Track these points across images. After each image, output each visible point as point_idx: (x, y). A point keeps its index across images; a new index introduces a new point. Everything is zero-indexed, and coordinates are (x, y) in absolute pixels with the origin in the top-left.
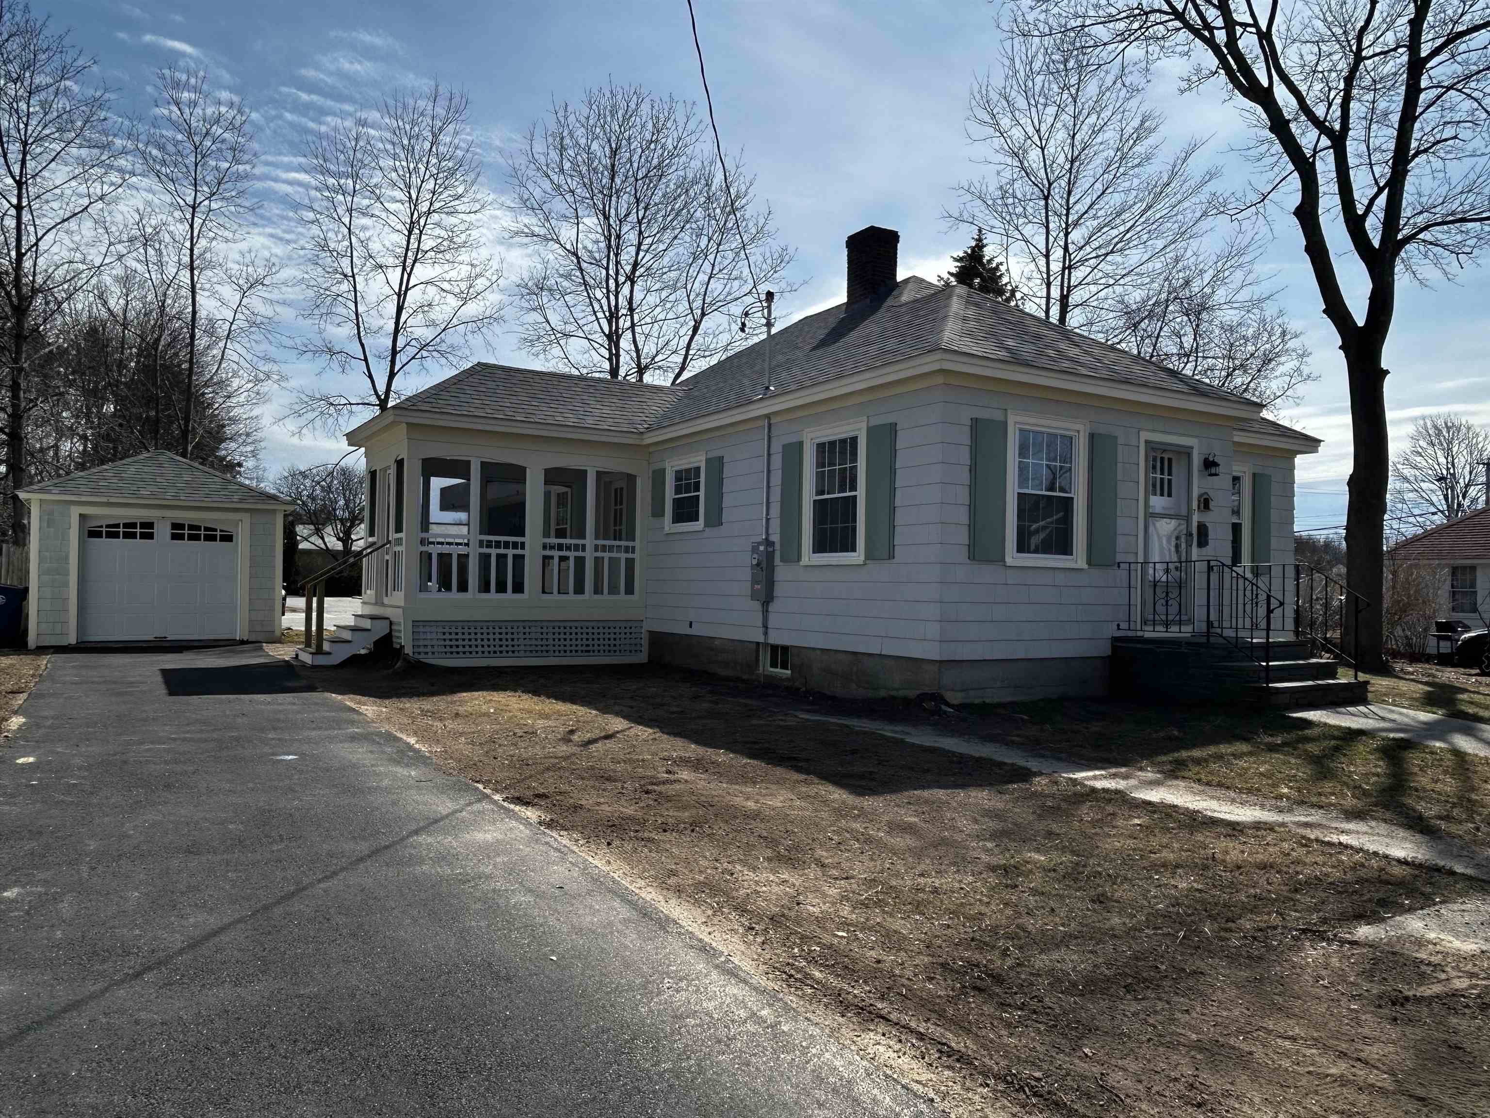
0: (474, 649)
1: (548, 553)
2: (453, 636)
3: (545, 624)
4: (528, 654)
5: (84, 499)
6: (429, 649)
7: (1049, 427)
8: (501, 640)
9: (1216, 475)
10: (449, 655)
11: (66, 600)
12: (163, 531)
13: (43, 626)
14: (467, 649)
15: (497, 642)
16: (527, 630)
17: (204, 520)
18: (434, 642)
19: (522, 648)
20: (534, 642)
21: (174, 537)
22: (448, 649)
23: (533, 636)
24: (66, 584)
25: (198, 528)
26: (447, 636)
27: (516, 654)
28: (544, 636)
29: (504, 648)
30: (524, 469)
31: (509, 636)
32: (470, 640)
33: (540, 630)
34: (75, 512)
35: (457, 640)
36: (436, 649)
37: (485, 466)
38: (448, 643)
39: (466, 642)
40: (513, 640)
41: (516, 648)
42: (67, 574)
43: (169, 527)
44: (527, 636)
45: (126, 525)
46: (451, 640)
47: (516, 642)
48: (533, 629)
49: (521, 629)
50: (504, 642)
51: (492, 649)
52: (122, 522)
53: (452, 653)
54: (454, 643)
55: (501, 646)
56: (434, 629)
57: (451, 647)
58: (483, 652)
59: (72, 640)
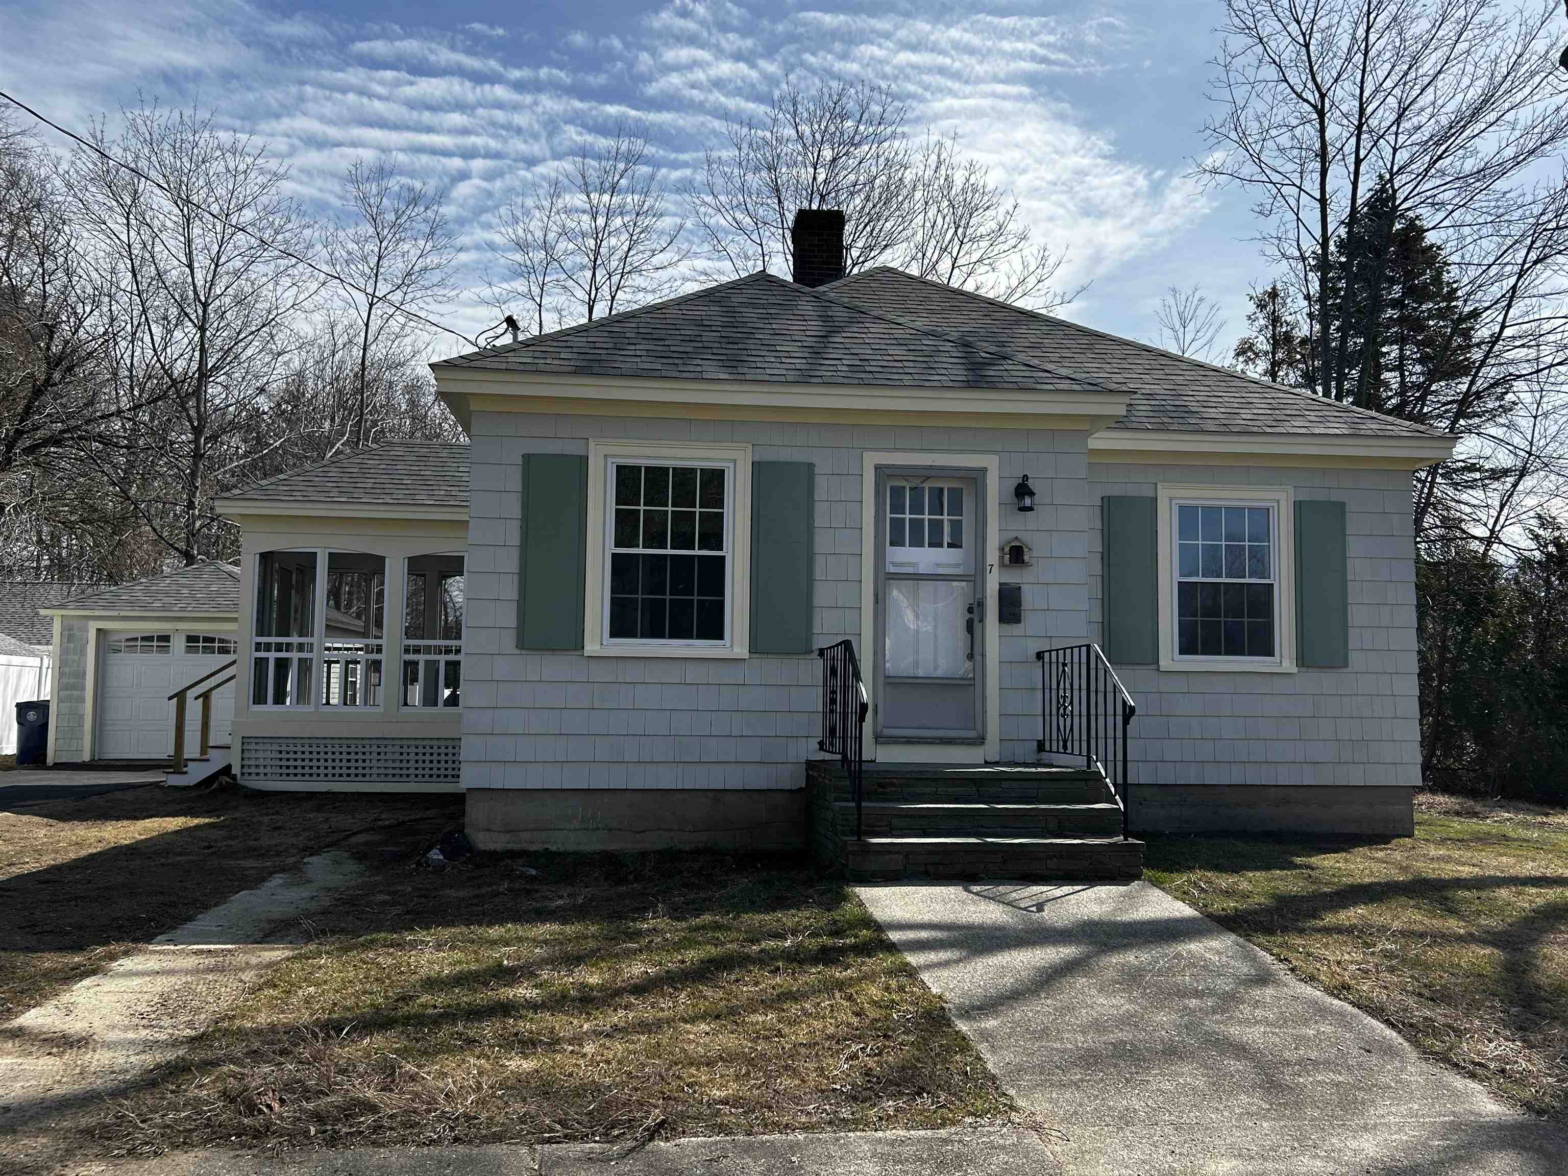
0: (315, 770)
1: (411, 657)
2: (291, 756)
3: (405, 742)
4: (383, 778)
5: (97, 613)
6: (261, 770)
7: (675, 458)
8: (349, 761)
9: (1030, 509)
10: (284, 777)
11: (81, 717)
12: (178, 644)
13: (61, 742)
14: (307, 770)
15: (344, 763)
16: (382, 749)
17: (219, 631)
18: (268, 762)
19: (375, 771)
20: (390, 764)
21: (189, 650)
22: (284, 771)
23: (389, 756)
24: (82, 700)
25: (212, 640)
26: (284, 755)
27: (367, 778)
28: (405, 757)
29: (353, 771)
30: (383, 559)
31: (360, 756)
32: (311, 760)
33: (397, 749)
34: (93, 626)
35: (296, 760)
36: (268, 770)
37: (334, 558)
38: (284, 763)
39: (307, 763)
40: (364, 761)
41: (367, 771)
42: (83, 688)
43: (184, 639)
44: (382, 756)
45: (143, 639)
46: (288, 760)
47: (367, 764)
48: (389, 749)
49: (374, 748)
50: (353, 764)
51: (337, 771)
52: (139, 636)
53: (288, 775)
54: (291, 763)
55: (349, 768)
56: (268, 747)
57: (288, 767)
58: (326, 775)
59: (86, 757)
